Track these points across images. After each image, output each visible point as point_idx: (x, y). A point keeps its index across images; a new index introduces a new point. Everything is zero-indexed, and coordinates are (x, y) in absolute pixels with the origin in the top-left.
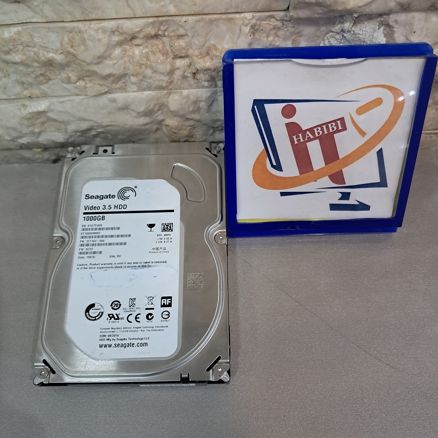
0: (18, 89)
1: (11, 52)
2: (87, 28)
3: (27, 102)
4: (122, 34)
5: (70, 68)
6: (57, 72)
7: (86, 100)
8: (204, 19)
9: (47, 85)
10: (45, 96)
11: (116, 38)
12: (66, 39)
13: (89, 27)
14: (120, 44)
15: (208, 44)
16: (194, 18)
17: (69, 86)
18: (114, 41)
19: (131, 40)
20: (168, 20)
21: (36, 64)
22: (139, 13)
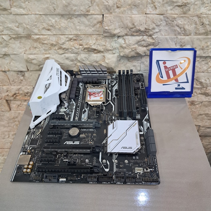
1: (45, 41)
3: (45, 55)
4: (69, 38)
6: (53, 47)
7: (59, 55)
8: (86, 36)
11: (67, 39)
12: (57, 39)
13: (62, 36)
15: (87, 42)
17: (55, 51)
19: (70, 40)
20: (79, 36)
22: (73, 34)
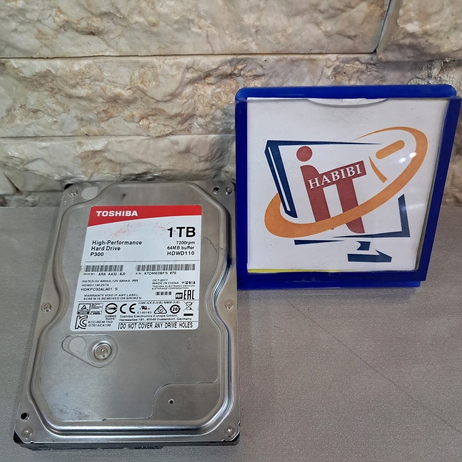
0: (76, 126)
1: (77, 86)
2: (161, 62)
3: (83, 140)
4: (196, 70)
5: (136, 106)
6: (120, 109)
7: (146, 141)
8: (286, 59)
9: (107, 123)
10: (103, 134)
11: (189, 76)
12: (137, 74)
13: (163, 62)
14: (193, 81)
16: (275, 57)
17: (133, 126)
18: (187, 78)
19: (204, 78)
20: (248, 58)
21: (100, 100)
22: (218, 50)
